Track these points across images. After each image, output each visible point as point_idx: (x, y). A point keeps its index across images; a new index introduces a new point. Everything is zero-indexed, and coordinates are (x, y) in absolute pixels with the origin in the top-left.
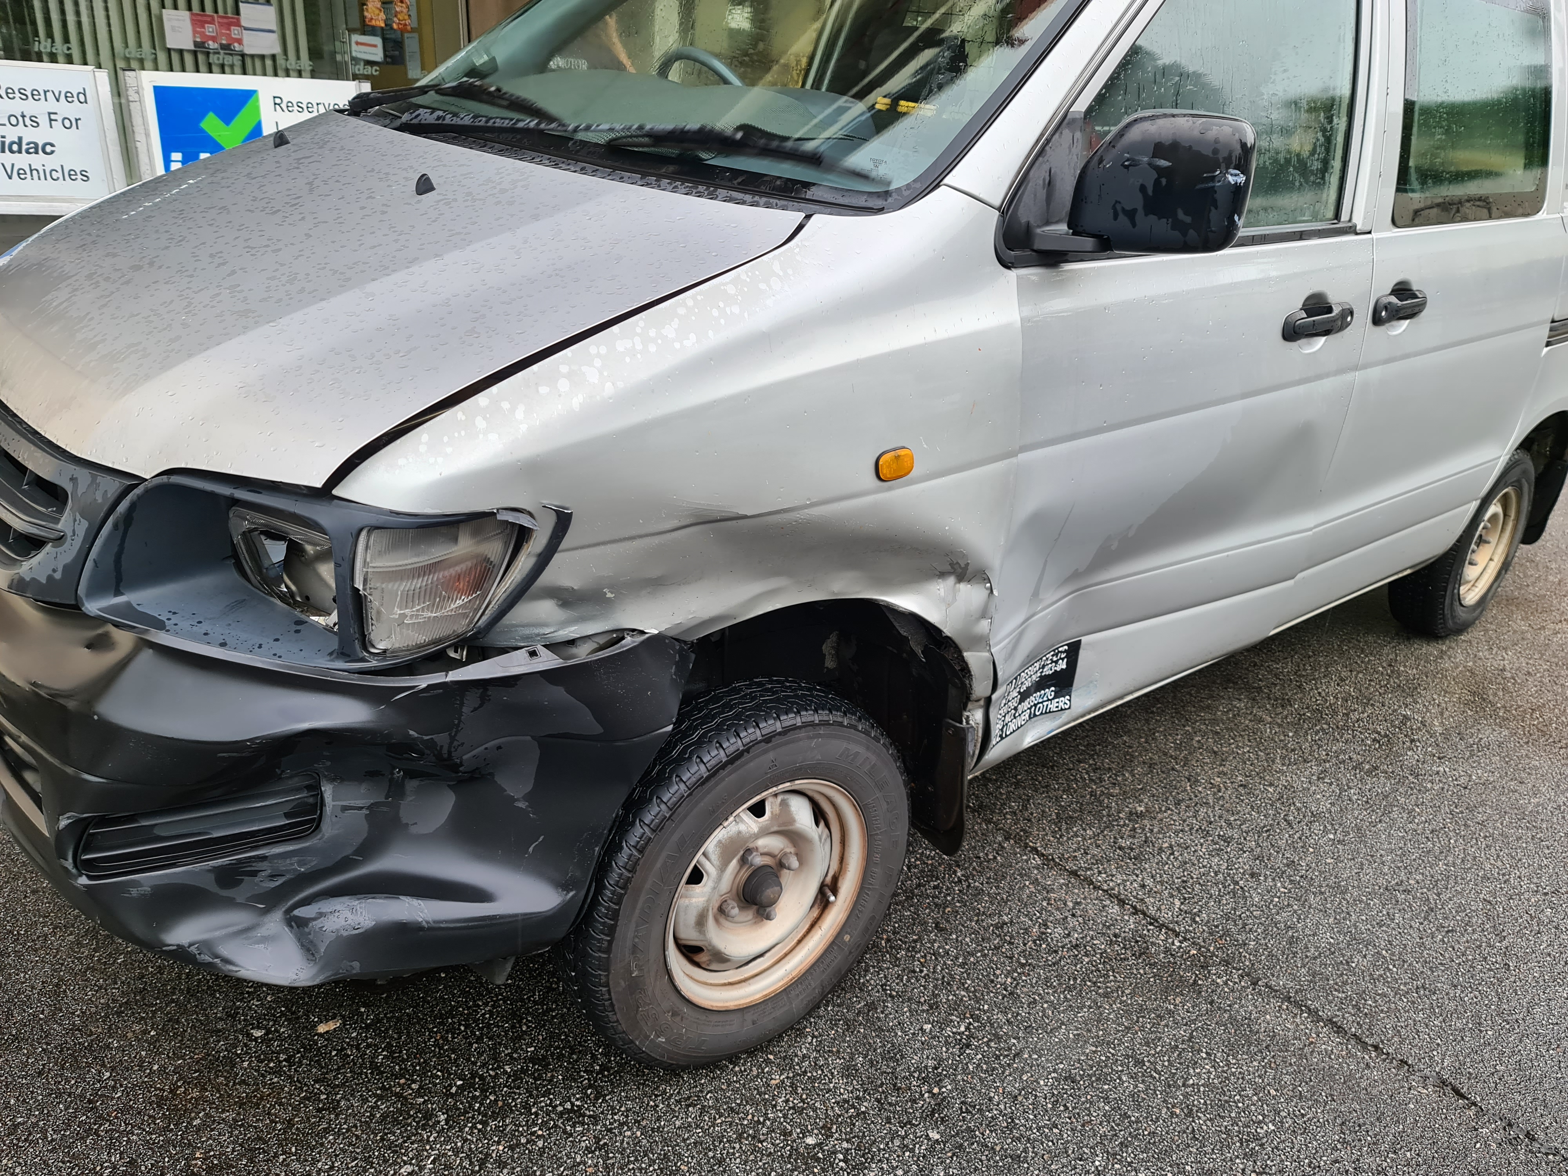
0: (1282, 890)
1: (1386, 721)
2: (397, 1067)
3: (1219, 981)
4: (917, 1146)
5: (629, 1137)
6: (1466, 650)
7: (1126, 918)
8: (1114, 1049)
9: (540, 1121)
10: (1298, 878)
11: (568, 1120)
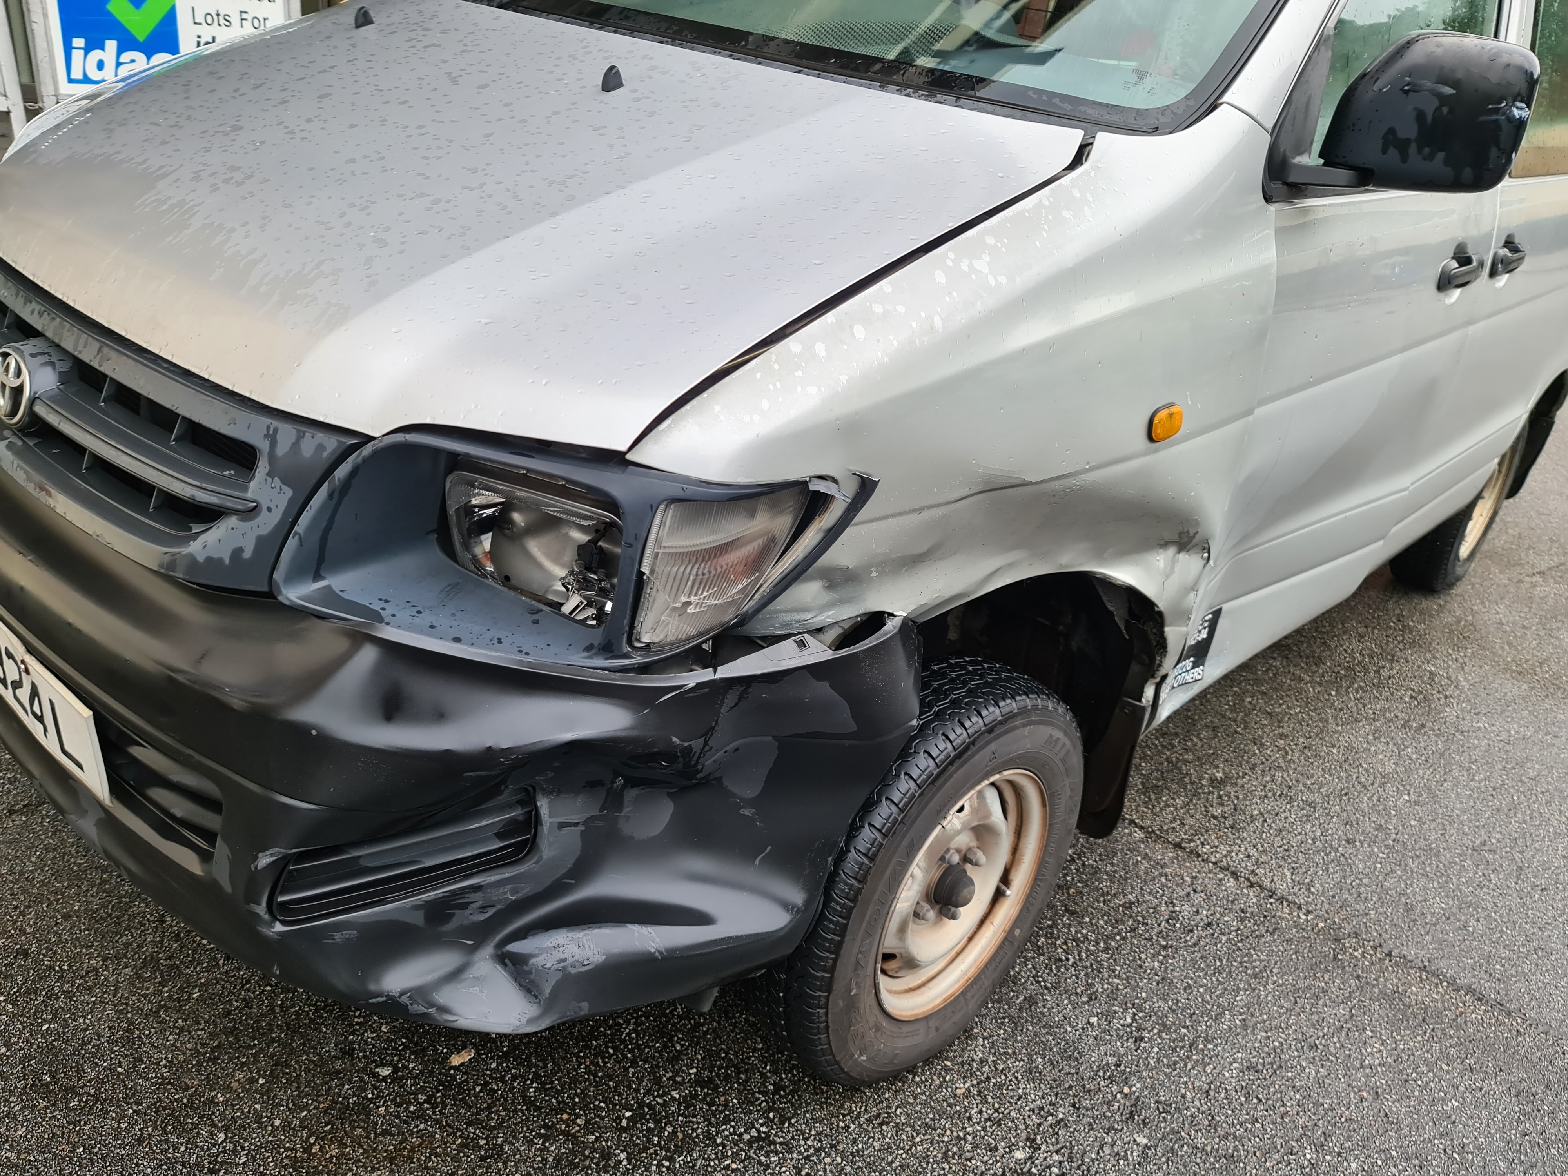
0: (1381, 855)
1: (1415, 677)
2: (554, 1100)
3: (1356, 954)
4: (1129, 1153)
5: (830, 1164)
6: (1461, 603)
7: (1245, 891)
8: (1283, 1033)
9: (730, 1153)
10: (1391, 842)
11: (761, 1148)
